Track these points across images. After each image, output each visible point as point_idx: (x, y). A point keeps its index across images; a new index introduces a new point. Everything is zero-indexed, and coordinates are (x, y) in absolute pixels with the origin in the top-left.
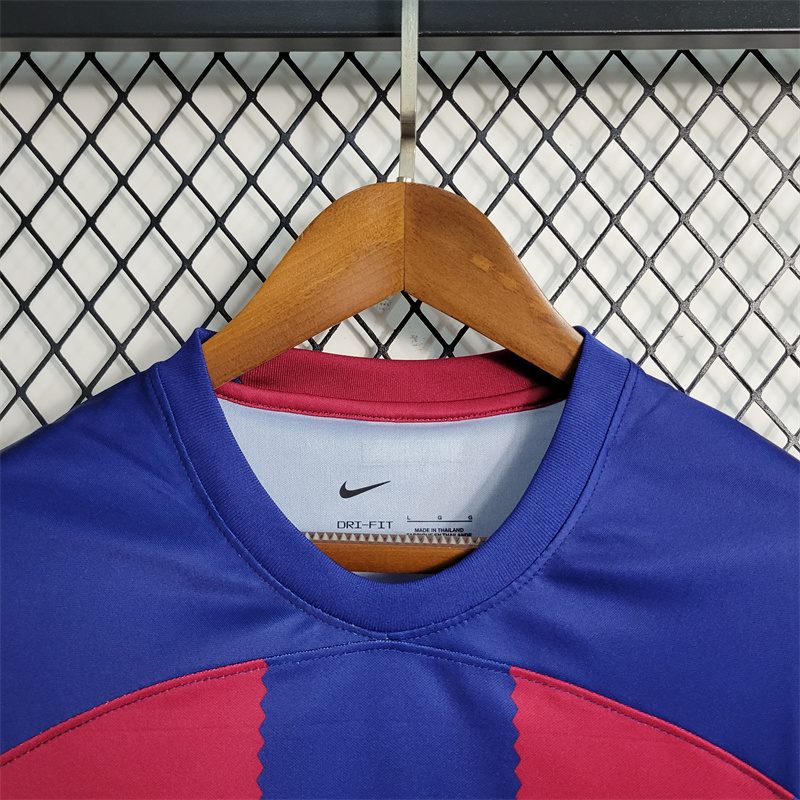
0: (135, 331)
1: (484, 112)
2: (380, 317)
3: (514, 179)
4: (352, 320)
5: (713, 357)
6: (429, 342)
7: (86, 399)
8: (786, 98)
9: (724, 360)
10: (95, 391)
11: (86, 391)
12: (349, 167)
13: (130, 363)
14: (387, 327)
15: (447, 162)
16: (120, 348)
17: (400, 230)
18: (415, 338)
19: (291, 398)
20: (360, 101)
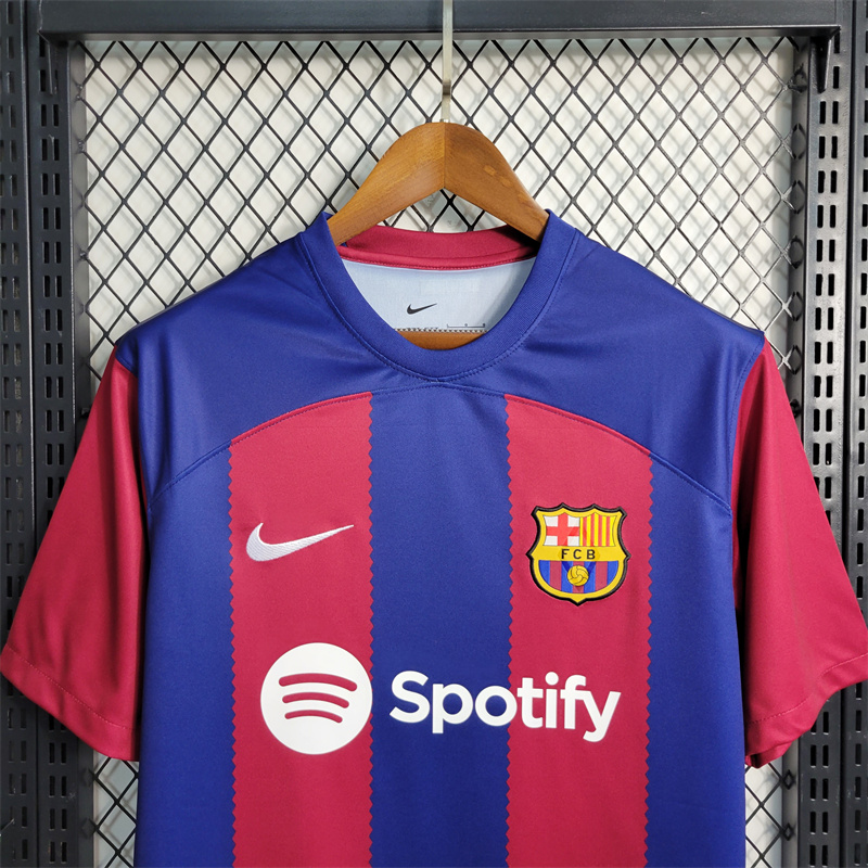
0: (276, 218)
1: (493, 75)
2: (428, 208)
3: (511, 119)
4: (410, 209)
5: (632, 230)
6: (459, 224)
7: (248, 261)
8: (679, 67)
9: (638, 232)
10: (253, 256)
11: (248, 256)
12: (407, 112)
13: (274, 238)
14: (432, 215)
15: (470, 108)
16: (268, 229)
17: (443, 151)
18: (450, 222)
19: (377, 256)
20: (414, 68)
